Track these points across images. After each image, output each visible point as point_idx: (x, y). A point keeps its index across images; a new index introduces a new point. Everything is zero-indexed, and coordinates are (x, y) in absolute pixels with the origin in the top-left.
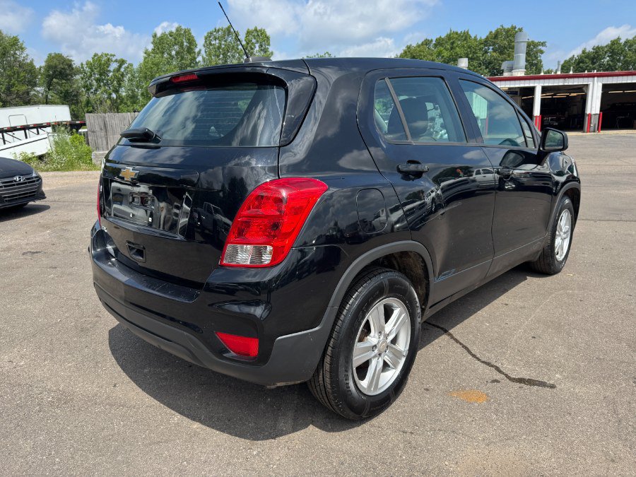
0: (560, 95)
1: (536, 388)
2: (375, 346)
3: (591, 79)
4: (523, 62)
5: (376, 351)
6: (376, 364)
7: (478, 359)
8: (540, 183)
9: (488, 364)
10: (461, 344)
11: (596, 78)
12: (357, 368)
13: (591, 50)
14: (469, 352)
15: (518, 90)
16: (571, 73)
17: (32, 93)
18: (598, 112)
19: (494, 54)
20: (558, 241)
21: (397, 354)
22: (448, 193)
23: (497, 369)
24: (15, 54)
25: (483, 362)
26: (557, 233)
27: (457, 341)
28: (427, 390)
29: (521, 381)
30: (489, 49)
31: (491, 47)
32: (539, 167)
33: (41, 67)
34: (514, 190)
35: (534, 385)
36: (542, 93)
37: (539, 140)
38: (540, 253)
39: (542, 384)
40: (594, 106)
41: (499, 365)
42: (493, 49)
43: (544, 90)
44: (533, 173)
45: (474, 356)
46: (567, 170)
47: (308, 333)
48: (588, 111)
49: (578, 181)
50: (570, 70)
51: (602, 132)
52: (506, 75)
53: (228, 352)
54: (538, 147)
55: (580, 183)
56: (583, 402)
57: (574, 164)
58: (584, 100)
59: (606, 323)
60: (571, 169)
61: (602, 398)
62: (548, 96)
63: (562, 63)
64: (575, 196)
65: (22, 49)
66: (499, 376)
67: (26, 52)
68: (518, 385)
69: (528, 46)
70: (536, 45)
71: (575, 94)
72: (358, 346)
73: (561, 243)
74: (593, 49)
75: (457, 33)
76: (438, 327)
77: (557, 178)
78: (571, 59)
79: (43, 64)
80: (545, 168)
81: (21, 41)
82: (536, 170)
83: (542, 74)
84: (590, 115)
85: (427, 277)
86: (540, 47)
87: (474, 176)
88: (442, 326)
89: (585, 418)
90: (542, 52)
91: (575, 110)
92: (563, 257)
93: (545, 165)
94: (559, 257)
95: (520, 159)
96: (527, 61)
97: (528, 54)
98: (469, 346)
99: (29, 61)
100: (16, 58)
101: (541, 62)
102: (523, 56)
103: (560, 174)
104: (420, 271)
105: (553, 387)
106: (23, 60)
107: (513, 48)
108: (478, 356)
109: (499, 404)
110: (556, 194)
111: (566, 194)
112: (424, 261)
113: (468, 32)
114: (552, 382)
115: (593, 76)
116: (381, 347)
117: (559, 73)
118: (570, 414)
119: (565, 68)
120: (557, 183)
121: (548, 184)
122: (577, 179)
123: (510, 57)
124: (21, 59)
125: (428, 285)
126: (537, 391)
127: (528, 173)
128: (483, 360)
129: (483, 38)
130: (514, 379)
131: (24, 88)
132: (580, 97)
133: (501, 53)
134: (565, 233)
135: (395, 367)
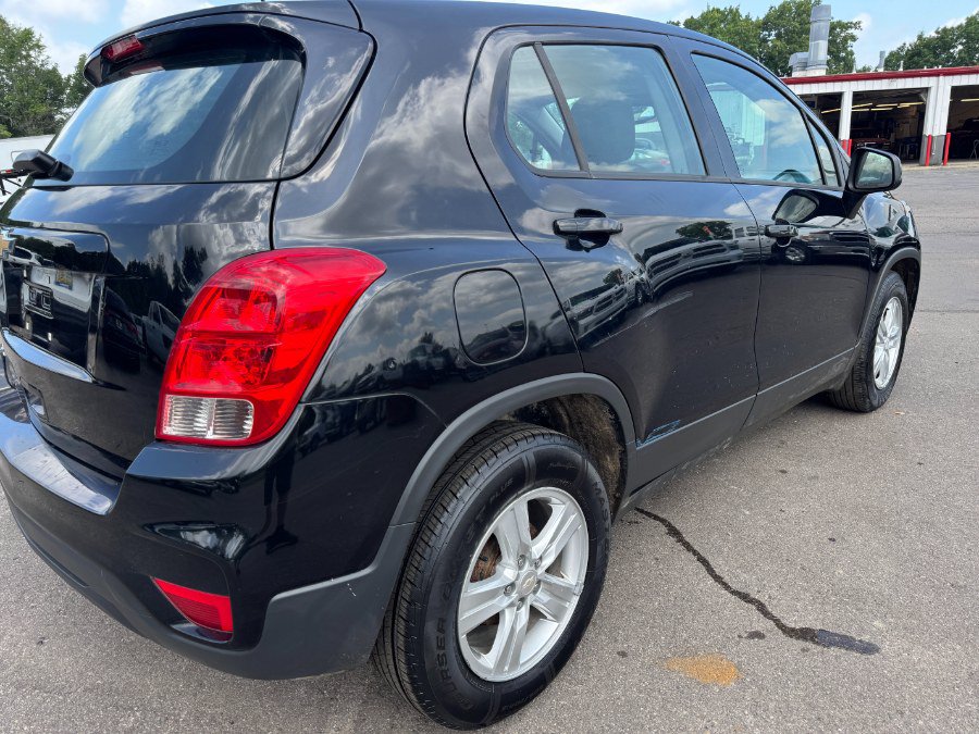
0: (881, 107)
1: (833, 651)
2: (512, 585)
3: (934, 79)
4: (823, 55)
5: (514, 595)
6: (514, 620)
7: (726, 586)
8: (848, 251)
9: (745, 597)
10: (695, 553)
11: (941, 77)
12: (469, 635)
13: (934, 35)
14: (710, 571)
15: (816, 100)
16: (901, 69)
17: (58, 117)
18: (943, 132)
19: (779, 43)
20: (878, 354)
21: (561, 594)
22: (662, 275)
23: (761, 608)
24: (29, 56)
25: (734, 593)
26: (878, 340)
27: (688, 547)
28: (623, 654)
29: (805, 634)
30: (769, 35)
31: (773, 33)
32: (847, 221)
33: (69, 76)
34: (804, 263)
35: (830, 644)
36: (854, 103)
37: (847, 170)
38: (846, 376)
39: (846, 643)
40: (937, 123)
41: (764, 599)
42: (776, 35)
43: (858, 97)
44: (837, 233)
45: (718, 579)
46: (896, 225)
47: (345, 583)
48: (927, 131)
49: (917, 246)
50: (899, 66)
51: (950, 165)
52: (795, 75)
53: (180, 620)
54: (844, 184)
55: (919, 248)
56: (927, 685)
57: (908, 215)
58: (921, 113)
59: (967, 508)
60: (903, 224)
61: (964, 674)
62: (863, 108)
63: (887, 55)
64: (910, 271)
65: (39, 47)
66: (763, 624)
67: (46, 53)
68: (801, 644)
69: (833, 28)
70: (845, 26)
71: (907, 105)
72: (470, 590)
73: (885, 356)
74: (937, 32)
75: (718, 10)
76: (656, 518)
77: (879, 241)
78: (901, 49)
79: (73, 71)
80: (859, 223)
81: (37, 35)
82: (841, 227)
83: (854, 72)
84: (931, 138)
85: (621, 440)
86: (850, 31)
87: (735, 239)
88: (663, 516)
89: (932, 724)
90: (853, 38)
91: (906, 131)
92: (887, 381)
93: (857, 217)
94: (881, 383)
95: (811, 207)
96: (830, 52)
97: (832, 43)
98: (709, 559)
99: (50, 67)
100: (31, 63)
101: (852, 53)
102: (823, 45)
103: (883, 232)
104: (608, 429)
105: (868, 649)
106: (42, 65)
107: (807, 32)
108: (726, 579)
109: (762, 688)
110: (877, 269)
111: (894, 268)
112: (612, 410)
113: (737, 10)
114: (866, 638)
115: (937, 74)
116: (525, 584)
117: (881, 70)
118: (902, 713)
119: (891, 62)
120: (880, 250)
121: (863, 251)
122: (914, 243)
123: (804, 47)
124: (38, 64)
125: (624, 453)
126: (836, 657)
127: (827, 232)
128: (734, 586)
129: (761, 18)
130: (793, 630)
131: (43, 109)
132: (915, 108)
133: (789, 42)
134: (892, 338)
135: (557, 618)
